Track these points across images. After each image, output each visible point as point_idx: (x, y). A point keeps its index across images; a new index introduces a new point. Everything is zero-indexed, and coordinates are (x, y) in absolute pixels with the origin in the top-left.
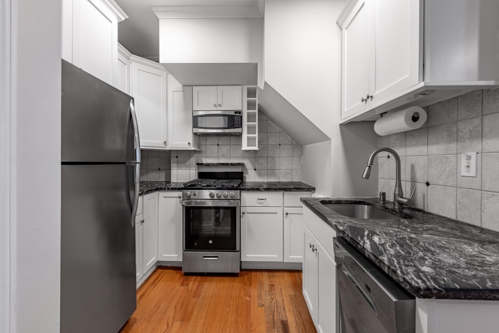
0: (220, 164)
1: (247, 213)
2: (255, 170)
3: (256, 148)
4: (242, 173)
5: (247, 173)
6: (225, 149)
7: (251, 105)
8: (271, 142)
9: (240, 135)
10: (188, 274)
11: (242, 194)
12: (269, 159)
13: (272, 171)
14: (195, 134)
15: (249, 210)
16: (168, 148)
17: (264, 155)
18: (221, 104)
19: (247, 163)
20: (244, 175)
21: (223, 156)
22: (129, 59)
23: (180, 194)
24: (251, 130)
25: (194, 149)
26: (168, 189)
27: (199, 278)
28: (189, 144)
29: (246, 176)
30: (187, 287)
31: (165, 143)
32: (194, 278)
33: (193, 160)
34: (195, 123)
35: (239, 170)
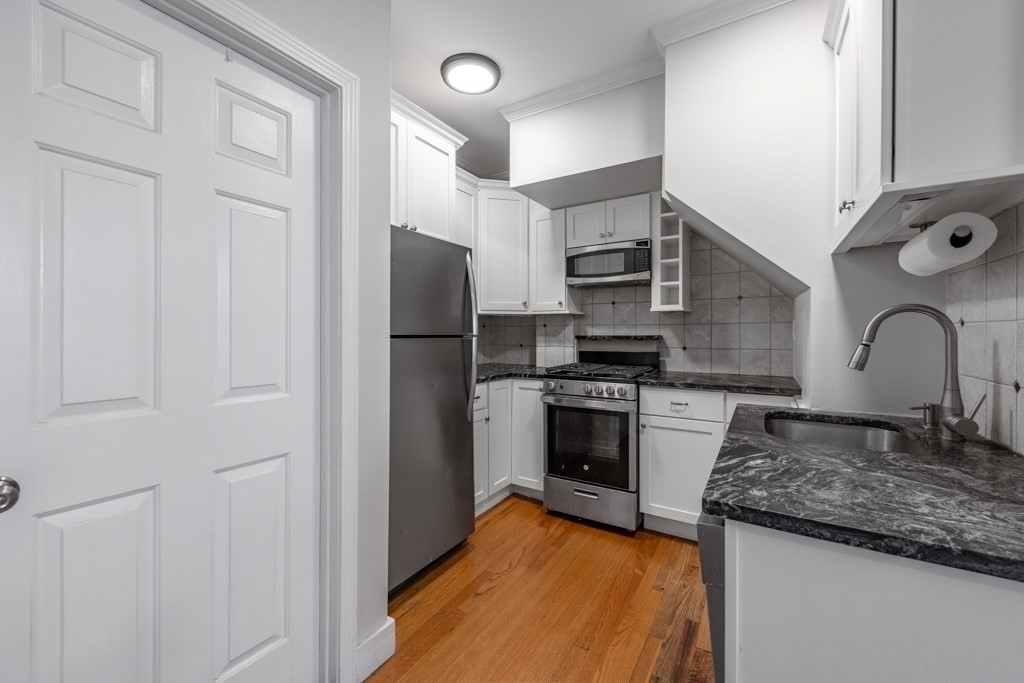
0: (614, 337)
1: (651, 427)
2: (684, 348)
3: (679, 307)
4: (657, 355)
5: (669, 356)
6: (625, 310)
7: (669, 226)
8: (718, 293)
9: (648, 284)
10: (553, 513)
11: (641, 390)
12: (715, 328)
13: (722, 353)
14: (571, 287)
15: (654, 421)
16: (530, 312)
17: (704, 321)
18: (612, 231)
19: (668, 335)
20: (661, 359)
21: (623, 323)
22: (476, 186)
23: (539, 384)
24: (669, 273)
25: (567, 312)
26: (525, 376)
27: (568, 523)
28: (560, 303)
29: (667, 360)
30: (546, 530)
31: (525, 304)
32: (560, 520)
33: (570, 331)
34: (571, 265)
35: (652, 348)
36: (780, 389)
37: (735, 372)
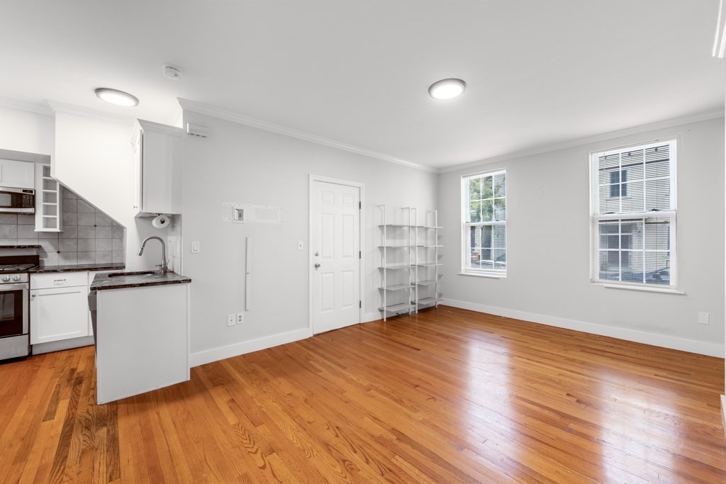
1: (39, 295)
2: (59, 252)
3: (57, 230)
4: (37, 257)
6: (7, 229)
7: (49, 183)
8: (82, 223)
11: (31, 277)
12: (80, 241)
13: (85, 253)
15: (42, 292)
17: (72, 237)
19: (46, 245)
20: (40, 259)
21: (5, 238)
29: (45, 259)
35: (33, 253)
37: (92, 263)
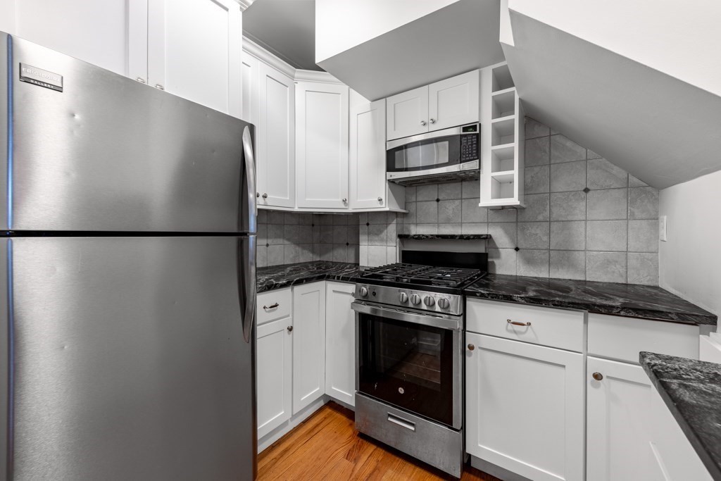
0: (438, 236)
1: (481, 348)
2: (517, 249)
3: (514, 201)
4: (485, 255)
5: (498, 256)
6: (450, 207)
7: (501, 108)
8: (559, 186)
9: (474, 177)
10: (364, 437)
11: (468, 303)
12: (555, 226)
13: (563, 255)
14: (392, 182)
15: (485, 341)
16: (350, 210)
17: (540, 218)
18: (435, 118)
19: (499, 235)
20: (489, 260)
21: (448, 222)
22: (293, 77)
24: (502, 161)
25: (387, 209)
26: (338, 278)
27: (381, 452)
28: (380, 200)
29: (496, 261)
30: (352, 465)
31: (344, 201)
32: (372, 448)
33: (392, 230)
34: (393, 158)
35: (479, 248)
36: (677, 314)
37: (579, 277)
